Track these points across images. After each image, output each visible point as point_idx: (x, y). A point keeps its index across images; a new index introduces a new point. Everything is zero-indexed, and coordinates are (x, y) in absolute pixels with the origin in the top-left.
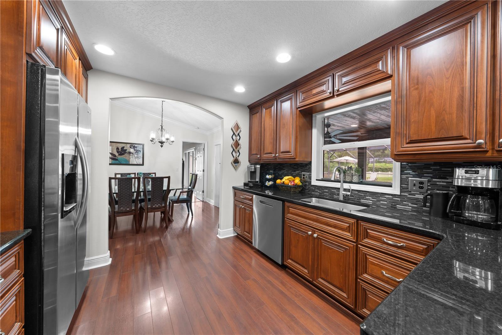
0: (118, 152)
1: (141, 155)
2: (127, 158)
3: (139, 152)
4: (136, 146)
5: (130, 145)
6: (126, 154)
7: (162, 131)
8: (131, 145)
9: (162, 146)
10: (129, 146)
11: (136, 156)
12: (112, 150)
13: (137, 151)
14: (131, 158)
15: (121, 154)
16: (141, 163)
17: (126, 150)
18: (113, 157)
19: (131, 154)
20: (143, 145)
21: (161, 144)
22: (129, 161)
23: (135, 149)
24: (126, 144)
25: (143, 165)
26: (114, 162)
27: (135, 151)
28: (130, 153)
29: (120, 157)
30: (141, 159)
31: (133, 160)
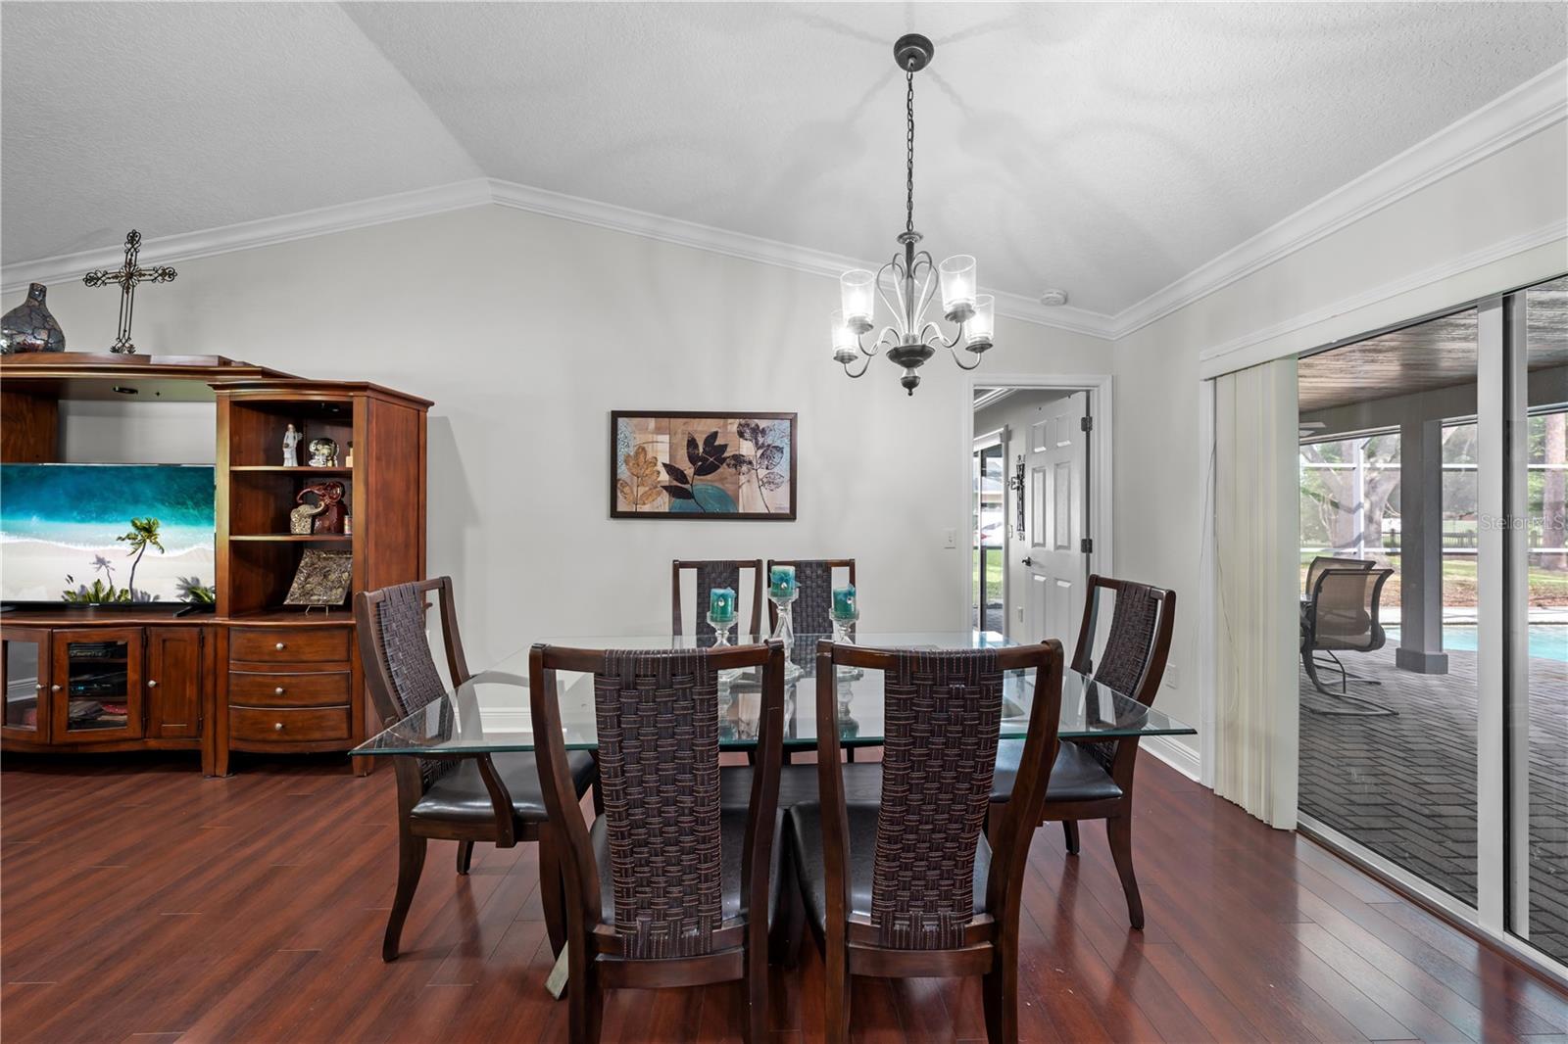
0: (693, 459)
1: (782, 468)
2: (729, 487)
3: (777, 455)
4: (763, 424)
5: (740, 425)
6: (724, 469)
7: (909, 275)
8: (743, 421)
9: (910, 384)
10: (733, 425)
11: (762, 473)
12: (672, 456)
13: (768, 452)
14: (744, 487)
15: (705, 468)
16: (784, 507)
17: (724, 447)
18: (675, 483)
19: (744, 468)
20: (793, 419)
21: (904, 372)
22: (735, 500)
23: (761, 440)
24: (721, 421)
25: (792, 516)
26: (681, 504)
27: (760, 452)
28: (738, 460)
29: (700, 484)
30: (785, 489)
31: (752, 496)
